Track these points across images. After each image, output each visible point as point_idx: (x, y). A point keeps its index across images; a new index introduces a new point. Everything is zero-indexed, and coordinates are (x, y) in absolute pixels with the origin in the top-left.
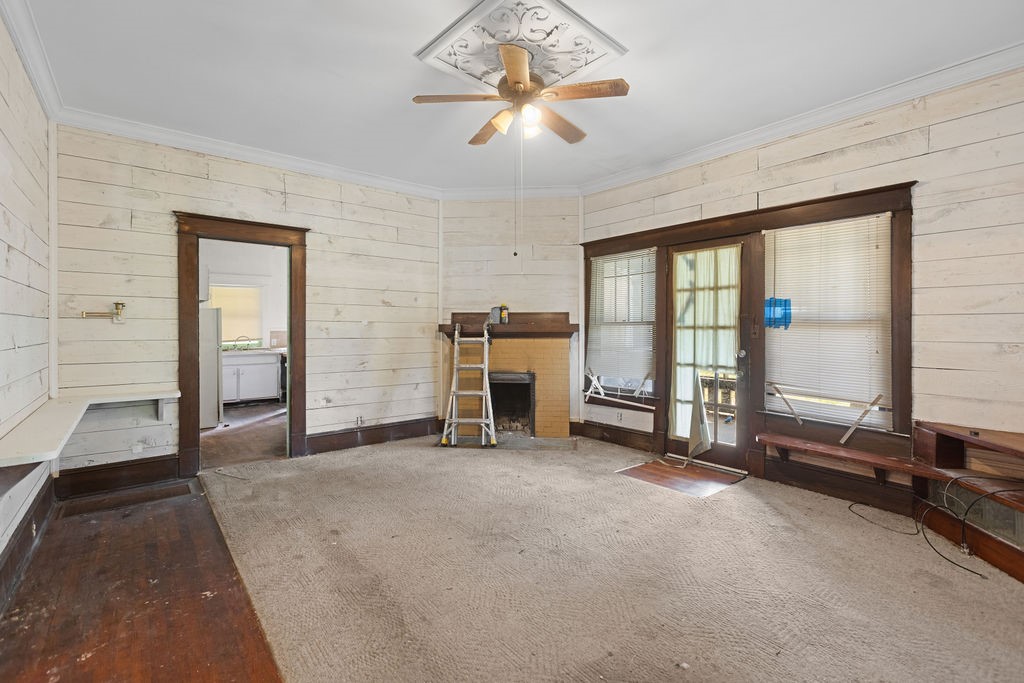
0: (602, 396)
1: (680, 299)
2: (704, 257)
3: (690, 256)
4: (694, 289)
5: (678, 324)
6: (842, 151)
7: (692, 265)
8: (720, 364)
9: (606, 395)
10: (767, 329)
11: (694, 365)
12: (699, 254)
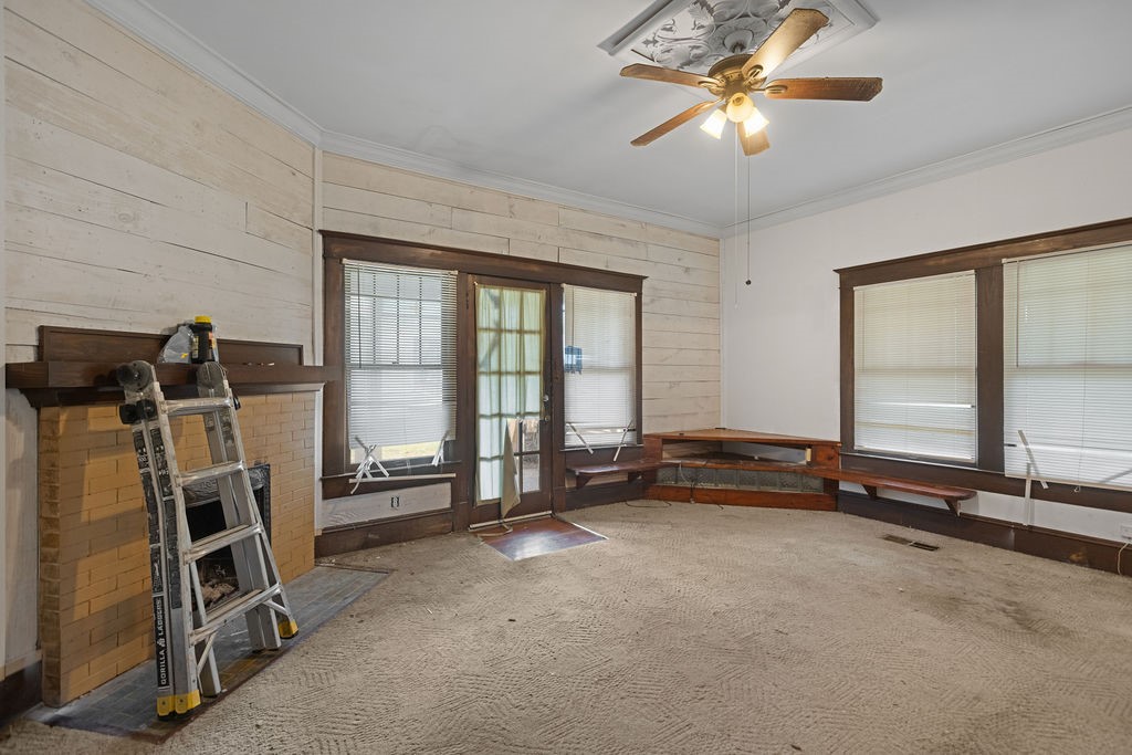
0: (388, 478)
1: (485, 340)
2: (510, 296)
3: (495, 292)
4: (499, 330)
5: (482, 369)
6: (611, 238)
7: (498, 303)
8: (527, 410)
9: (392, 473)
10: (566, 374)
11: (500, 415)
12: (505, 291)
